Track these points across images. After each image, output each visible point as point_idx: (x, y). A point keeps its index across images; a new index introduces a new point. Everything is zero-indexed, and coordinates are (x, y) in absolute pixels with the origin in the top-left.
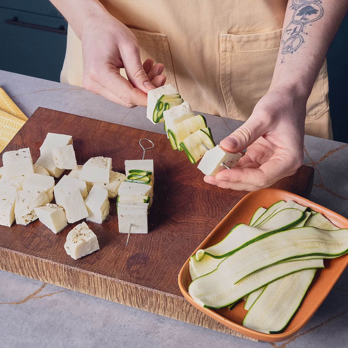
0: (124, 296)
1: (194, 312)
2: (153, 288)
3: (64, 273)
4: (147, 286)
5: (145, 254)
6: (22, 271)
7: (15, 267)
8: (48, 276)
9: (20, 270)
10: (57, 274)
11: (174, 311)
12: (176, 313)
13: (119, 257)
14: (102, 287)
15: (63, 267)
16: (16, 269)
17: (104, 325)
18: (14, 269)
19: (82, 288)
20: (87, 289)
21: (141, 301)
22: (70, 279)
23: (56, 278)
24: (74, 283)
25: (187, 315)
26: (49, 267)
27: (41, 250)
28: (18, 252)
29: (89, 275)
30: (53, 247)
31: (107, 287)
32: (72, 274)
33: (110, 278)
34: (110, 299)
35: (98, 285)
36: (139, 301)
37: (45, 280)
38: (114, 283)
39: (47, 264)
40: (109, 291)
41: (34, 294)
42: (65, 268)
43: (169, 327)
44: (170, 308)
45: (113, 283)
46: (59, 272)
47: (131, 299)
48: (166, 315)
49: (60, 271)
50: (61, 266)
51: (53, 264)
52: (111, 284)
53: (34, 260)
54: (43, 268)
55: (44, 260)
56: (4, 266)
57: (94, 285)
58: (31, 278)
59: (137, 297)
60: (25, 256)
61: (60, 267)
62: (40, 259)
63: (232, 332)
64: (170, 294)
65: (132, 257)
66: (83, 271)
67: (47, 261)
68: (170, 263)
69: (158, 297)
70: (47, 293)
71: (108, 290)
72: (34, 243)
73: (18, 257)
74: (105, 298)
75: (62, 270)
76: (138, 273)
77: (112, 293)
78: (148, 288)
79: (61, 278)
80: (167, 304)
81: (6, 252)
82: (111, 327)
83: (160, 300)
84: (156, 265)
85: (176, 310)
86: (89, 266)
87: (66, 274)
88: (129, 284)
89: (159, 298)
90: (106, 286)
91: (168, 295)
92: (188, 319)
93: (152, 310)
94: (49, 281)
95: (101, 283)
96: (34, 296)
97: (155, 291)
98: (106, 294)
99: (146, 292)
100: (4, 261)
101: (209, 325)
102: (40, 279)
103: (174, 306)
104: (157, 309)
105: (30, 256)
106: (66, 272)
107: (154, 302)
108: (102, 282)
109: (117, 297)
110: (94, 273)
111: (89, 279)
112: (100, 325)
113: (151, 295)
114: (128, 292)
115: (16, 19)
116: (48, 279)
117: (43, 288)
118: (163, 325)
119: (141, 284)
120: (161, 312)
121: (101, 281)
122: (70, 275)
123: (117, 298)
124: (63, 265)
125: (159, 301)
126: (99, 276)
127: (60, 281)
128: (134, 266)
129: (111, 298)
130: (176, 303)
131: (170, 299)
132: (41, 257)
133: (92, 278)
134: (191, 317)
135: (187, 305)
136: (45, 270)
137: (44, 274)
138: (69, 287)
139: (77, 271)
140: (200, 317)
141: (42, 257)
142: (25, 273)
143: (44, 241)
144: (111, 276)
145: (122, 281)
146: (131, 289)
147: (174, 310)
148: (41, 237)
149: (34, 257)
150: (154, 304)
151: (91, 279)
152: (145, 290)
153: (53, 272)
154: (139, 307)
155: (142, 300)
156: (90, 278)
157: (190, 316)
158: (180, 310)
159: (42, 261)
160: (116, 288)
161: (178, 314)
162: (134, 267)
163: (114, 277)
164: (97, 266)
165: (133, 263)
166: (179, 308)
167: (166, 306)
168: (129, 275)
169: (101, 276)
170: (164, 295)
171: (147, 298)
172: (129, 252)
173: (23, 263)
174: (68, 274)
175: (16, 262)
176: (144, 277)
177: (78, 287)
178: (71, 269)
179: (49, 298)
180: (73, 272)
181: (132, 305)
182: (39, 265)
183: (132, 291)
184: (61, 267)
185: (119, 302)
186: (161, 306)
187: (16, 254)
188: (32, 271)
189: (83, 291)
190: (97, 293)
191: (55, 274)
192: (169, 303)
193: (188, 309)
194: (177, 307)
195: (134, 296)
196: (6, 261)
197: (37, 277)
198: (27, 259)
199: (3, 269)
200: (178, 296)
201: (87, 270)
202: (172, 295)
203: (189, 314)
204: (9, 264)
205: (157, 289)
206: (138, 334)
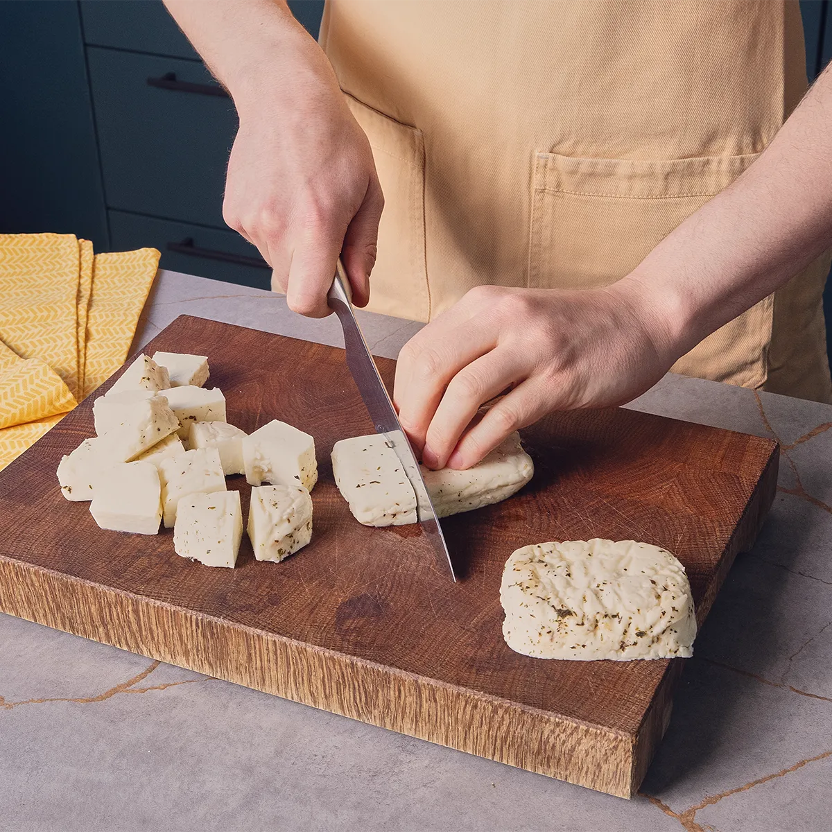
0: (327, 687)
1: (482, 724)
2: (391, 665)
3: (195, 634)
4: (376, 661)
5: (380, 598)
6: (106, 633)
7: (91, 623)
8: (161, 642)
9: (101, 629)
10: (180, 635)
11: (438, 724)
12: (443, 726)
13: (320, 601)
14: (277, 665)
15: (194, 617)
16: (92, 626)
17: (278, 753)
18: (89, 628)
19: (234, 669)
20: (246, 672)
21: (363, 699)
22: (208, 648)
23: (178, 647)
24: (216, 657)
25: (466, 731)
26: (163, 617)
27: (148, 581)
28: (97, 585)
29: (250, 635)
30: (176, 577)
31: (288, 664)
32: (212, 634)
33: (295, 643)
34: (295, 696)
35: (269, 661)
36: (360, 699)
37: (154, 652)
38: (304, 654)
39: (158, 611)
40: (294, 676)
41: (129, 684)
42: (197, 619)
43: (426, 762)
44: (429, 716)
45: (301, 655)
46: (183, 631)
47: (341, 694)
48: (421, 733)
49: (187, 628)
50: (189, 615)
51: (172, 610)
52: (298, 658)
53: (130, 601)
54: (149, 622)
55: (152, 602)
56: (67, 622)
57: (261, 660)
58: (125, 648)
59: (354, 688)
60: (112, 592)
61: (186, 617)
62: (145, 599)
63: (570, 774)
64: (428, 678)
65: (350, 603)
66: (237, 626)
67: (158, 603)
68: (434, 616)
69: (402, 688)
70: (158, 683)
71: (292, 673)
72: (135, 568)
73: (97, 596)
74: (286, 694)
75: (191, 626)
76: (359, 634)
77: (300, 679)
78: (379, 664)
79: (189, 647)
80: (421, 706)
81: (72, 585)
82: (292, 758)
83: (407, 695)
84: (401, 619)
85: (441, 719)
86: (250, 617)
87: (199, 635)
88: (337, 655)
89: (404, 690)
90: (287, 662)
91: (423, 680)
92: (470, 743)
93: (387, 720)
94: (163, 655)
95: (276, 654)
96: (128, 688)
97: (394, 671)
98: (286, 683)
99: (374, 675)
100: (68, 608)
101: (516, 757)
102: (145, 650)
103: (437, 709)
104: (399, 718)
105: (123, 593)
106: (199, 631)
107: (393, 699)
108: (279, 652)
109: (310, 690)
110: (259, 631)
111: (249, 646)
112: (268, 753)
113: (386, 683)
114: (335, 678)
115: (189, 243)
116: (162, 649)
117: (150, 672)
118: (413, 758)
119: (364, 657)
120: (409, 726)
121: (276, 650)
122: (209, 637)
123: (312, 694)
124: (194, 613)
125: (403, 698)
126: (271, 637)
127: (187, 653)
128: (351, 621)
129: (297, 695)
130: (442, 702)
131: (427, 691)
132: (146, 596)
133: (257, 642)
134: (477, 738)
135: (466, 705)
136: (154, 627)
137: (153, 638)
138: (207, 671)
139: (223, 626)
140: (496, 736)
141: (149, 596)
142: (113, 638)
143: (157, 564)
144: (298, 638)
145: (322, 648)
146: (341, 669)
147: (439, 720)
148: (152, 557)
149: (132, 595)
150: (392, 706)
151: (253, 645)
152: (373, 669)
153: (171, 632)
154: (359, 715)
155: (366, 697)
156: (252, 642)
157: (473, 734)
158: (451, 720)
159: (147, 604)
160: (308, 667)
161: (447, 731)
162: (353, 623)
163: (305, 641)
164: (270, 617)
165: (350, 615)
166: (449, 714)
167: (420, 710)
168: (339, 638)
169: (277, 638)
170: (414, 680)
171: (378, 691)
172: (344, 592)
173: (107, 610)
174: (204, 636)
175: (93, 609)
176: (373, 642)
177: (225, 668)
178: (210, 623)
179: (161, 694)
180: (215, 631)
181: (343, 710)
182: (141, 614)
183: (343, 673)
184: (189, 619)
185: (315, 702)
186: (407, 711)
187: (92, 588)
188: (127, 629)
189: (235, 679)
190: (267, 683)
191: (176, 636)
192: (426, 701)
193: (468, 717)
194: (444, 711)
195: (349, 685)
196: (71, 608)
197: (139, 647)
198: (116, 601)
199: (65, 629)
200: (445, 683)
201: (244, 624)
202: (432, 682)
203: (471, 730)
204: (77, 614)
205: (399, 668)
206: (352, 774)
